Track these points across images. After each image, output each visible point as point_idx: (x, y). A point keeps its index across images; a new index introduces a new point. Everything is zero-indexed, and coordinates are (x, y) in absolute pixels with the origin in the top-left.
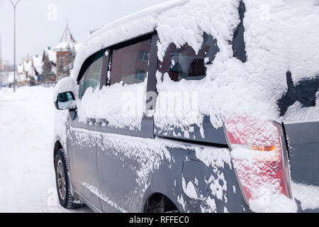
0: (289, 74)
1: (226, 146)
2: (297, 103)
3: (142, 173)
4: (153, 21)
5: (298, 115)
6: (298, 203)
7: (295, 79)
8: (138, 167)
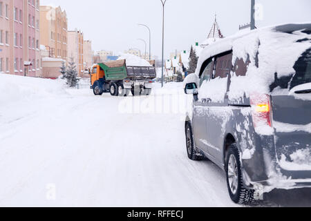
0: (276, 74)
1: (250, 106)
2: (279, 87)
3: (223, 125)
4: (231, 44)
5: (278, 92)
6: (275, 129)
7: (279, 76)
8: (222, 122)
